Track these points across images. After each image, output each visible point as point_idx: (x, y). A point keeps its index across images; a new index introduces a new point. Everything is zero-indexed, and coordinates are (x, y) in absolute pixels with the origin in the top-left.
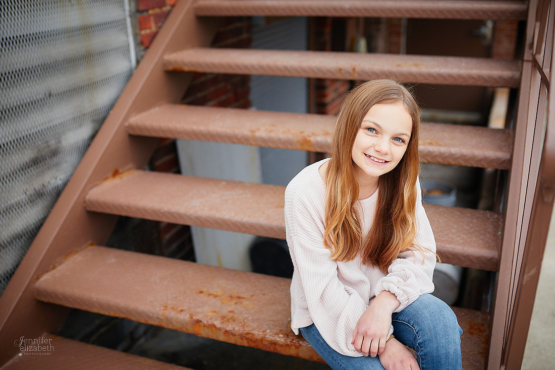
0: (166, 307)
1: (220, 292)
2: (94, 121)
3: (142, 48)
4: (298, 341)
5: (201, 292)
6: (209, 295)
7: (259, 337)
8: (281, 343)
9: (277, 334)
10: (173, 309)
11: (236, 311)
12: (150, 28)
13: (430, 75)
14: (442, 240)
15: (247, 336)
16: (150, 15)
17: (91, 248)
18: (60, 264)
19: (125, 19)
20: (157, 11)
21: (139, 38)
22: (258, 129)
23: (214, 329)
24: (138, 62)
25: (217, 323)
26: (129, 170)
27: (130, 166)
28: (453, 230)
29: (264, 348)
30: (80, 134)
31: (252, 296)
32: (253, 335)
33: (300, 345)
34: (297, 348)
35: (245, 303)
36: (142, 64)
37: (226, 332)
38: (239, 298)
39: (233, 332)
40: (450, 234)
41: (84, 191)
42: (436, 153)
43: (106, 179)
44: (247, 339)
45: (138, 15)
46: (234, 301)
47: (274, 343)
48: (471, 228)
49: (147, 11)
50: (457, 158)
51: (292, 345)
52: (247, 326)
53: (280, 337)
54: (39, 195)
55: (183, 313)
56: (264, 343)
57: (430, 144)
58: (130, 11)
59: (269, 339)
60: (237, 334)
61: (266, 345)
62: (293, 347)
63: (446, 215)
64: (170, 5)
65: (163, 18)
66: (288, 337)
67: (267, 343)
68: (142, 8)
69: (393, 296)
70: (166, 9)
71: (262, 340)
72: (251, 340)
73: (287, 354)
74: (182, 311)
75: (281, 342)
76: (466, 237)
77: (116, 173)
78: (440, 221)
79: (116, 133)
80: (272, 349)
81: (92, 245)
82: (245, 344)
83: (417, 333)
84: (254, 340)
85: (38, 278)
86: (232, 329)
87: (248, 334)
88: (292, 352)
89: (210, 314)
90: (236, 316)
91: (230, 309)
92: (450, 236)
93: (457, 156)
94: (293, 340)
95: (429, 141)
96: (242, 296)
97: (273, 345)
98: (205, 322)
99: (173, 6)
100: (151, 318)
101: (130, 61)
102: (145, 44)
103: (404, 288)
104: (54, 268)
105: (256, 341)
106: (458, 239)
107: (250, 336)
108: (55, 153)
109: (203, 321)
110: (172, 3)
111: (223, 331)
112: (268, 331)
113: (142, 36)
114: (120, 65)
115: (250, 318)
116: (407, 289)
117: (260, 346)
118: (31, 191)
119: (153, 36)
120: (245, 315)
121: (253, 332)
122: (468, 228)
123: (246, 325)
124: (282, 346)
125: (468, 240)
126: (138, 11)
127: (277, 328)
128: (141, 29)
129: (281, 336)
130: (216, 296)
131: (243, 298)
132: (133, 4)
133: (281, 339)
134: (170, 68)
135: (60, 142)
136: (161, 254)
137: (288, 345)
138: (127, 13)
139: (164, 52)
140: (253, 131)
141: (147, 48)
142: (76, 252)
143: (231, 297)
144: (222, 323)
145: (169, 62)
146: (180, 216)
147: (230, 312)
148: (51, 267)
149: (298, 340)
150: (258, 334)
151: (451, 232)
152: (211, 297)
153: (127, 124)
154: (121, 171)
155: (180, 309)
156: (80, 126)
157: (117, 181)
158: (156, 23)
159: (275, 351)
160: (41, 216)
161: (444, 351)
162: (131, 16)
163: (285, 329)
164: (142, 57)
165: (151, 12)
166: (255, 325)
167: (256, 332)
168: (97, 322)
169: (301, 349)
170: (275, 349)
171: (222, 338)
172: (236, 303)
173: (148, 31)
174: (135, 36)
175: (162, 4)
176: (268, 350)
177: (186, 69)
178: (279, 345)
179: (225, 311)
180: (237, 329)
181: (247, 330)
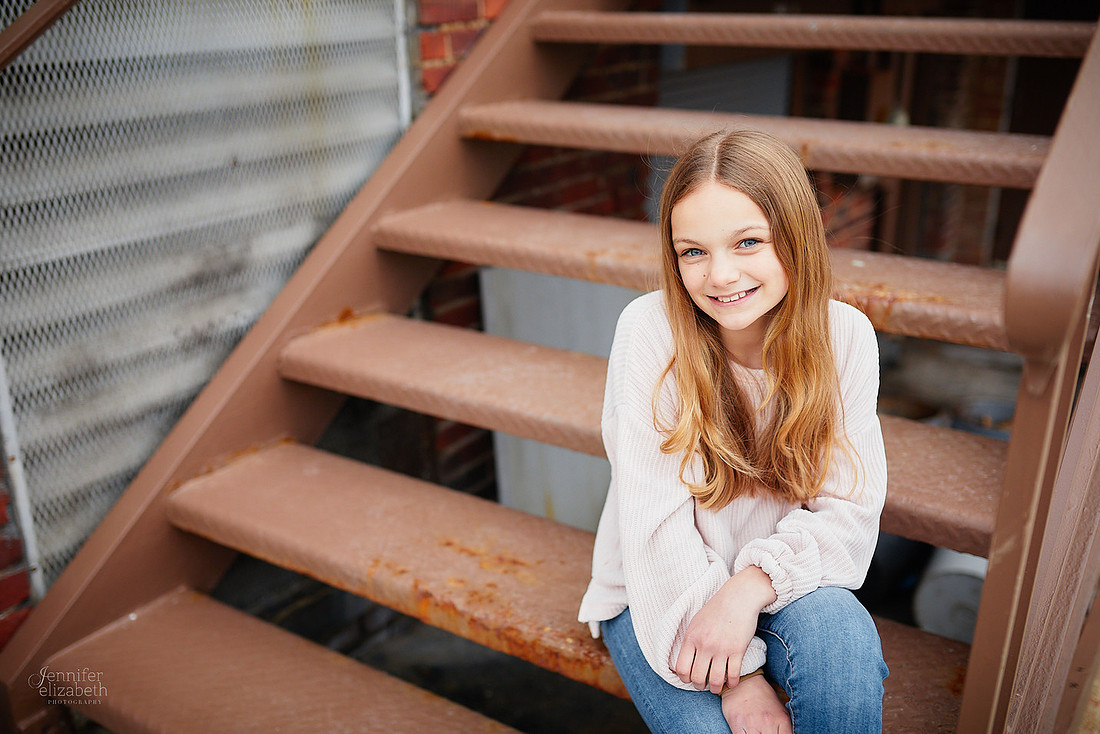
0: (377, 562)
1: (482, 549)
2: (319, 219)
3: (424, 93)
4: (599, 656)
5: (449, 544)
6: (462, 550)
7: (529, 639)
8: (567, 655)
9: (563, 637)
10: (388, 566)
11: (501, 586)
12: (442, 57)
13: (957, 165)
14: (920, 493)
15: (510, 634)
16: (442, 36)
17: (284, 446)
18: (223, 465)
19: (395, 39)
20: (459, 27)
21: (419, 76)
22: (604, 252)
23: (452, 612)
24: (414, 117)
25: (460, 603)
26: (373, 313)
27: (377, 305)
28: (950, 477)
29: (537, 662)
30: (287, 240)
31: (540, 562)
32: (519, 632)
33: (601, 664)
34: (595, 668)
35: (523, 572)
36: (420, 122)
37: (473, 621)
38: (515, 562)
39: (485, 622)
40: (942, 483)
41: (280, 341)
42: (939, 320)
43: (325, 324)
44: (509, 639)
45: (420, 32)
46: (504, 567)
47: (555, 654)
48: (994, 476)
49: (438, 25)
50: (981, 332)
51: (587, 662)
52: (512, 615)
53: (566, 643)
54: (202, 340)
55: (405, 576)
56: (537, 651)
57: (932, 300)
58: (406, 24)
59: (547, 645)
60: (491, 627)
61: (540, 656)
62: (589, 666)
63: (948, 448)
64: (487, 18)
65: (468, 41)
66: (581, 645)
67: (542, 652)
68: (427, 18)
69: (766, 578)
70: (477, 25)
71: (534, 644)
72: (516, 643)
73: (576, 678)
74: (403, 572)
75: (569, 653)
76: (973, 492)
77: (346, 316)
78: (932, 457)
79: (352, 243)
80: (550, 665)
81: (288, 440)
82: (505, 648)
83: (791, 659)
84: (520, 642)
85: (177, 486)
86: (483, 617)
87: (510, 629)
88: (586, 675)
89: (452, 585)
90: (499, 594)
91: (490, 579)
92: (942, 486)
93: (982, 328)
94: (590, 652)
95: (931, 295)
96: (521, 559)
97: (554, 657)
98: (438, 598)
99: (492, 20)
100: (348, 578)
101: (398, 115)
102: (429, 86)
103: (789, 566)
104: (210, 471)
105: (523, 645)
106: (956, 493)
107: (513, 634)
108: (237, 269)
109: (434, 594)
110: (491, 13)
111: (468, 618)
112: (548, 629)
113: (426, 72)
114: (378, 123)
115: (522, 602)
116: (795, 569)
117: (531, 657)
118: (186, 332)
119: (446, 74)
120: (514, 595)
121: (520, 627)
122: (985, 476)
123: (512, 612)
124: (568, 661)
125: (977, 499)
126: (421, 25)
127: (567, 625)
128: (424, 58)
129: (570, 640)
130: (472, 554)
131: (522, 564)
132: (412, 12)
133: (568, 647)
134: (470, 132)
135: (248, 249)
136: (435, 480)
137: (578, 660)
138: (400, 26)
139: (463, 101)
140: (592, 254)
141: (432, 95)
142: (256, 450)
143: (501, 560)
144: (469, 603)
145: (469, 122)
146: (435, 399)
147: (490, 585)
148: (205, 469)
149: (599, 653)
150: (527, 632)
151: (946, 481)
152: (463, 556)
153: (374, 228)
154: (356, 312)
155: (401, 568)
156: (290, 224)
157: (346, 329)
158: (455, 48)
159: (557, 670)
160: (201, 378)
161: (836, 703)
162: (407, 33)
163: (582, 629)
164: (422, 109)
165: (445, 28)
166: (527, 615)
167: (525, 629)
168: (295, 587)
169: (603, 671)
170: (557, 665)
171: (465, 631)
172: (506, 572)
173: (437, 64)
174: (413, 70)
175: (470, 14)
176: (544, 665)
177: (498, 135)
178: (563, 657)
179: (480, 582)
180: (492, 617)
181: (510, 621)
